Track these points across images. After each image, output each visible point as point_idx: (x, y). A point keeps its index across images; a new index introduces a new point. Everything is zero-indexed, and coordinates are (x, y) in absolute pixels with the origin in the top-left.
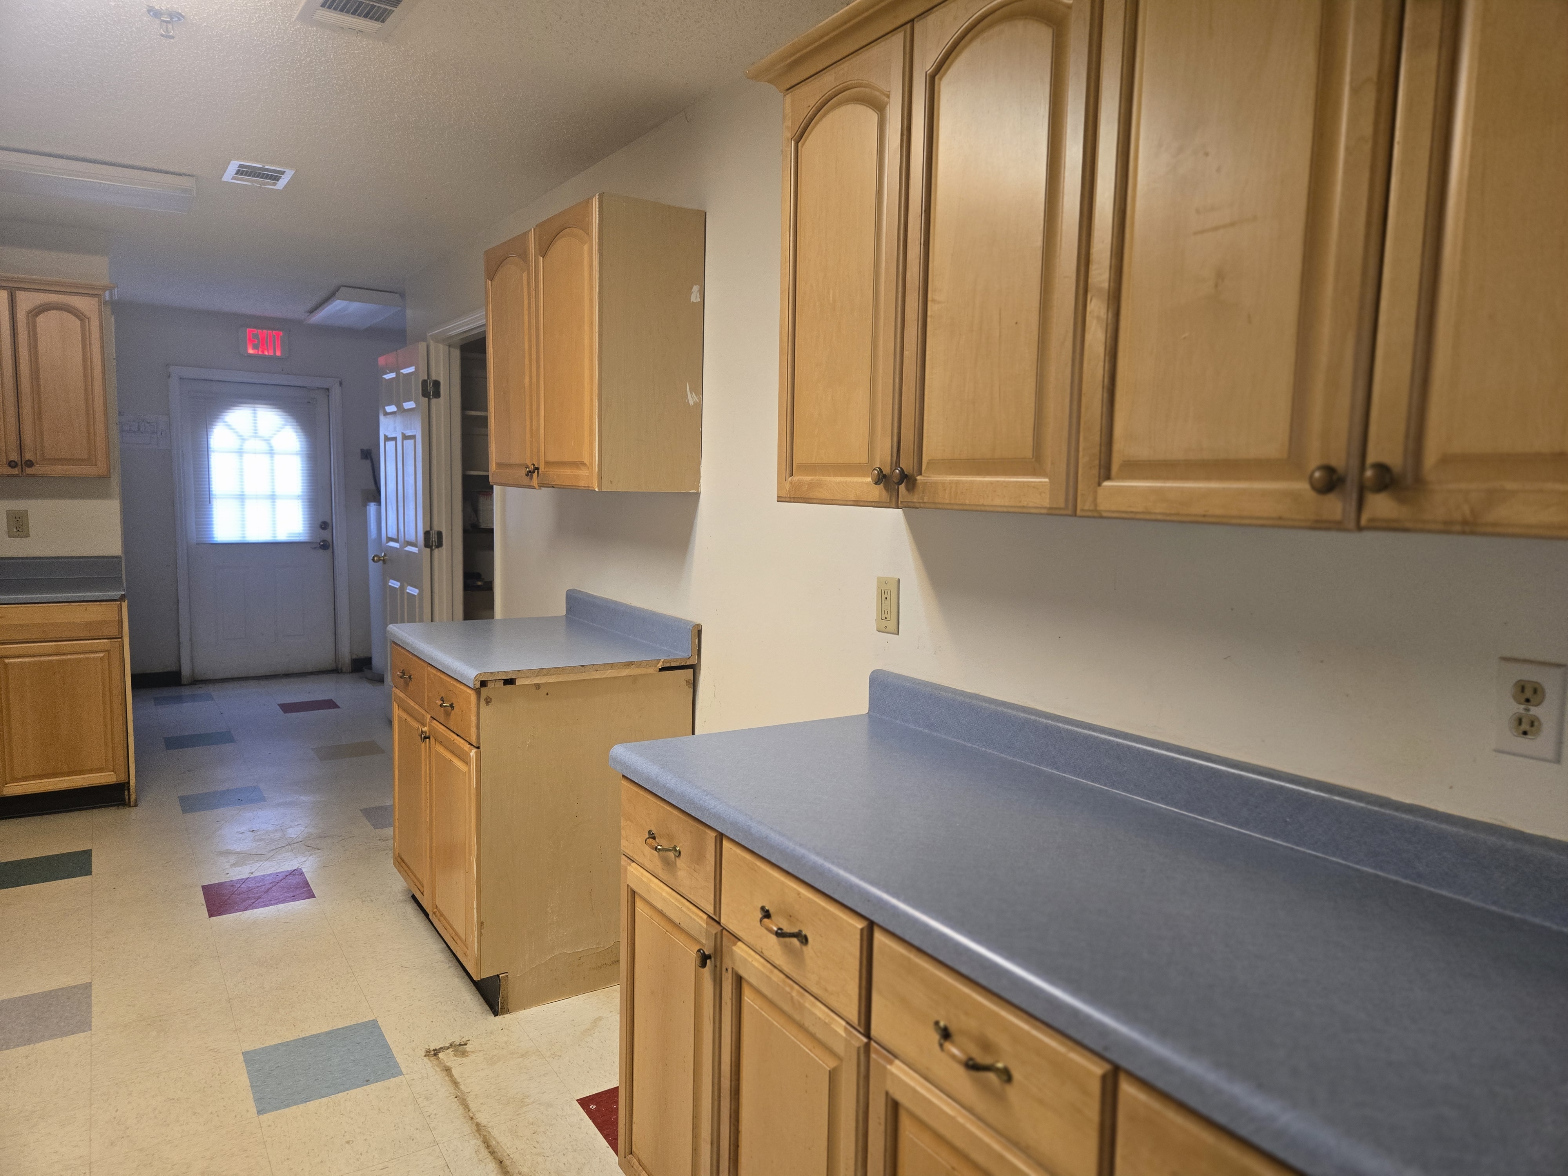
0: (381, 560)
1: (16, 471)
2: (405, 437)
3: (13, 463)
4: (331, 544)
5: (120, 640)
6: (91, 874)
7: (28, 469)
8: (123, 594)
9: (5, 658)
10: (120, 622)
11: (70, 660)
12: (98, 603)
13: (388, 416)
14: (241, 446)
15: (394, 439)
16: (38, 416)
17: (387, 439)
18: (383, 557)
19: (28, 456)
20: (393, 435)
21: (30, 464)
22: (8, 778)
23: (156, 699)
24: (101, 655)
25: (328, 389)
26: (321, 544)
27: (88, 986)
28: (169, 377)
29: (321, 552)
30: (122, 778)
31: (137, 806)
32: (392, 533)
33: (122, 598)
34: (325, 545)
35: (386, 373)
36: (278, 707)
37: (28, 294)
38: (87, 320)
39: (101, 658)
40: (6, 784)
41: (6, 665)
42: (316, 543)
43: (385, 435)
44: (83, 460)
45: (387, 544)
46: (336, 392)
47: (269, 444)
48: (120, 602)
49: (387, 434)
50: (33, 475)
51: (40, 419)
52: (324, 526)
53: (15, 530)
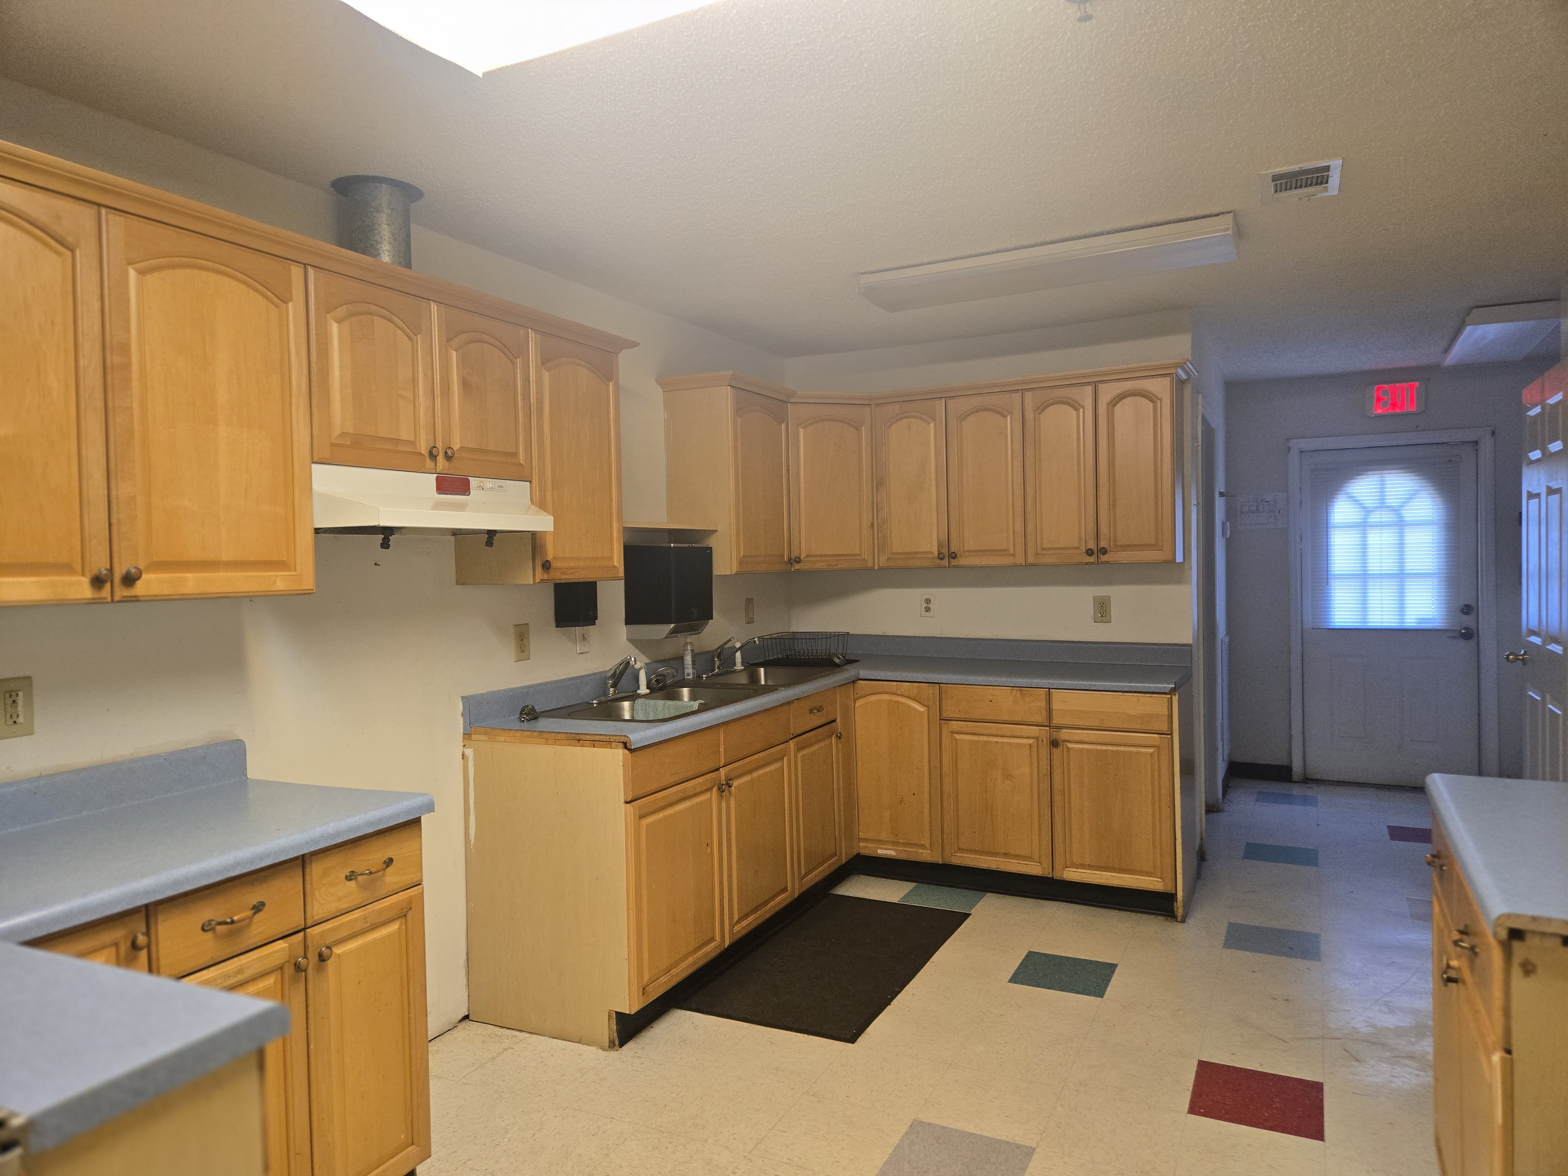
0: (1519, 659)
1: (1092, 559)
2: (1551, 491)
3: (1090, 551)
4: (1475, 632)
5: (1169, 736)
6: (1102, 997)
7: (1102, 557)
8: (1172, 688)
9: (1067, 742)
10: (1171, 716)
11: (1123, 752)
12: (1150, 695)
13: (1531, 466)
14: (1365, 519)
15: (1538, 495)
16: (1113, 505)
17: (1531, 496)
18: (1521, 655)
19: (1103, 544)
20: (1537, 492)
21: (1104, 551)
22: (1068, 863)
23: (1260, 793)
24: (1151, 750)
25: (1476, 442)
26: (1463, 631)
27: (1029, 1152)
28: (1289, 452)
29: (1462, 642)
30: (1169, 889)
31: (1184, 922)
32: (1533, 623)
33: (1172, 691)
34: (1468, 635)
35: (1529, 409)
36: (1386, 829)
37: (1108, 385)
38: (1159, 401)
39: (1151, 754)
40: (1066, 868)
41: (1068, 748)
42: (1456, 630)
43: (1528, 491)
44: (1148, 545)
45: (1528, 639)
46: (1487, 445)
47: (1399, 514)
48: (1170, 696)
49: (1530, 490)
50: (1107, 562)
51: (1114, 505)
52: (1467, 610)
53: (1099, 615)
